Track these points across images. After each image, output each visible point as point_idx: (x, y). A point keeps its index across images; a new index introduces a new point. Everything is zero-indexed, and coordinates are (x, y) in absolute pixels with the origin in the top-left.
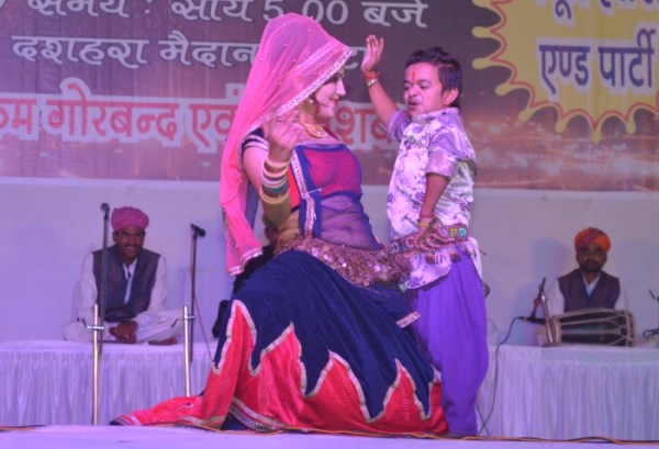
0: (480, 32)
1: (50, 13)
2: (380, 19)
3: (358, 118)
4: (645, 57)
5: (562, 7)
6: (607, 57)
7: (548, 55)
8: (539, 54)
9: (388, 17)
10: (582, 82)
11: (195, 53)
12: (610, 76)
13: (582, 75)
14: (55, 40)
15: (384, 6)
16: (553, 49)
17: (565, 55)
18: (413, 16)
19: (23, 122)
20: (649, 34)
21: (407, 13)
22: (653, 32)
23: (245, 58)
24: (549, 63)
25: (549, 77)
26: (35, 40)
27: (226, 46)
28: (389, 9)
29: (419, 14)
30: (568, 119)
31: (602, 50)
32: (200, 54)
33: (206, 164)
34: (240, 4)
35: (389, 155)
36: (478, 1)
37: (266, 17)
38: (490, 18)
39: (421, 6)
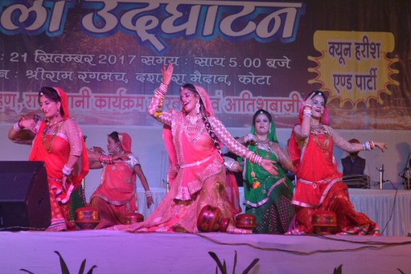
0: (311, 70)
1: (150, 64)
2: (273, 65)
3: (265, 102)
4: (373, 79)
5: (341, 60)
6: (359, 79)
7: (336, 78)
8: (333, 78)
9: (276, 64)
10: (349, 88)
11: (204, 79)
12: (360, 86)
13: (349, 86)
14: (152, 74)
15: (275, 60)
16: (339, 76)
17: (343, 78)
18: (286, 64)
19: (140, 105)
20: (374, 70)
21: (283, 63)
22: (376, 69)
23: (222, 80)
24: (337, 82)
25: (337, 86)
26: (144, 75)
27: (215, 76)
28: (276, 62)
29: (287, 63)
30: (344, 102)
31: (357, 76)
32: (206, 79)
34: (220, 60)
35: (276, 117)
36: (310, 58)
37: (230, 65)
38: (315, 65)
39: (288, 60)
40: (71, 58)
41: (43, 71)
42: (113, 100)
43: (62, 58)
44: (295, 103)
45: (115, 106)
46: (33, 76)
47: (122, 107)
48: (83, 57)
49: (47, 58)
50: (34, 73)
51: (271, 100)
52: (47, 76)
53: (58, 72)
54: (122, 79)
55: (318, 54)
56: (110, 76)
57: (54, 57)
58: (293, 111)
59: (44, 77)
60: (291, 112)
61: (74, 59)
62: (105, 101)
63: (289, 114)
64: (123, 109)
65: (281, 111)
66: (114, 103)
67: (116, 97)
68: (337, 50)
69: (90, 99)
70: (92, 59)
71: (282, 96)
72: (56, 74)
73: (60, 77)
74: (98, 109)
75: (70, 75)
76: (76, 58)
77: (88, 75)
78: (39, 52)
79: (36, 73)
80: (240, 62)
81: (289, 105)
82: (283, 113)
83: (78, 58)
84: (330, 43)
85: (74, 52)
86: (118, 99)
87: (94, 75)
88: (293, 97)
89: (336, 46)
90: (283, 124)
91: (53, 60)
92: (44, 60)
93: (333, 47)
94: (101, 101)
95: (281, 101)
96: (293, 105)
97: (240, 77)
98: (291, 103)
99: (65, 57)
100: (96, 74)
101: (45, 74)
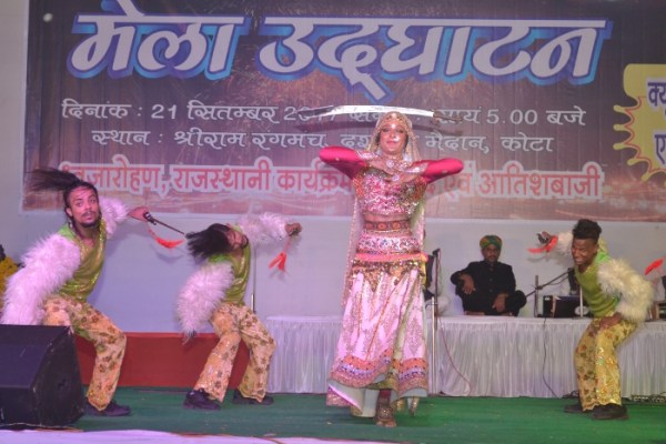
0: (618, 127)
2: (557, 121)
3: (543, 180)
7: (660, 140)
8: (655, 140)
9: (562, 119)
11: (446, 143)
14: (366, 137)
15: (559, 113)
18: (577, 119)
21: (574, 117)
23: (476, 145)
24: (661, 145)
25: (662, 154)
26: (353, 137)
27: (464, 139)
28: (562, 115)
29: (581, 117)
32: (449, 144)
33: (452, 208)
34: (473, 113)
35: (561, 202)
36: (618, 108)
37: (488, 121)
38: (625, 119)
39: (582, 113)
40: (242, 113)
41: (200, 133)
42: (305, 176)
43: (228, 112)
44: (593, 181)
45: (308, 186)
46: (186, 140)
47: (320, 187)
48: (261, 111)
49: (207, 112)
50: (187, 136)
51: (554, 176)
52: (206, 140)
53: (223, 134)
54: (320, 144)
55: (631, 102)
56: (301, 140)
57: (216, 110)
58: (589, 194)
59: (202, 141)
60: (585, 195)
61: (248, 113)
62: (292, 178)
63: (581, 198)
64: (321, 191)
65: (569, 193)
66: (306, 181)
67: (310, 173)
68: (662, 94)
69: (271, 175)
70: (274, 113)
71: (571, 170)
72: (219, 137)
73: (225, 141)
74: (283, 191)
75: (241, 139)
76: (250, 112)
77: (267, 138)
78: (194, 104)
79: (190, 135)
80: (504, 116)
81: (582, 184)
82: (572, 197)
83: (252, 113)
84: (650, 84)
85: (248, 102)
86: (313, 175)
87: (278, 138)
88: (588, 170)
89: (661, 89)
90: (571, 214)
91: (215, 115)
92: (202, 115)
93: (656, 91)
94: (287, 178)
95: (569, 177)
96: (588, 183)
97: (504, 139)
98: (585, 180)
99: (233, 111)
100: (280, 137)
101: (204, 136)
